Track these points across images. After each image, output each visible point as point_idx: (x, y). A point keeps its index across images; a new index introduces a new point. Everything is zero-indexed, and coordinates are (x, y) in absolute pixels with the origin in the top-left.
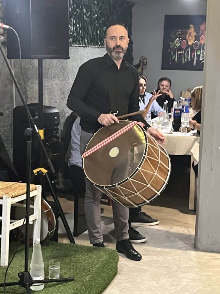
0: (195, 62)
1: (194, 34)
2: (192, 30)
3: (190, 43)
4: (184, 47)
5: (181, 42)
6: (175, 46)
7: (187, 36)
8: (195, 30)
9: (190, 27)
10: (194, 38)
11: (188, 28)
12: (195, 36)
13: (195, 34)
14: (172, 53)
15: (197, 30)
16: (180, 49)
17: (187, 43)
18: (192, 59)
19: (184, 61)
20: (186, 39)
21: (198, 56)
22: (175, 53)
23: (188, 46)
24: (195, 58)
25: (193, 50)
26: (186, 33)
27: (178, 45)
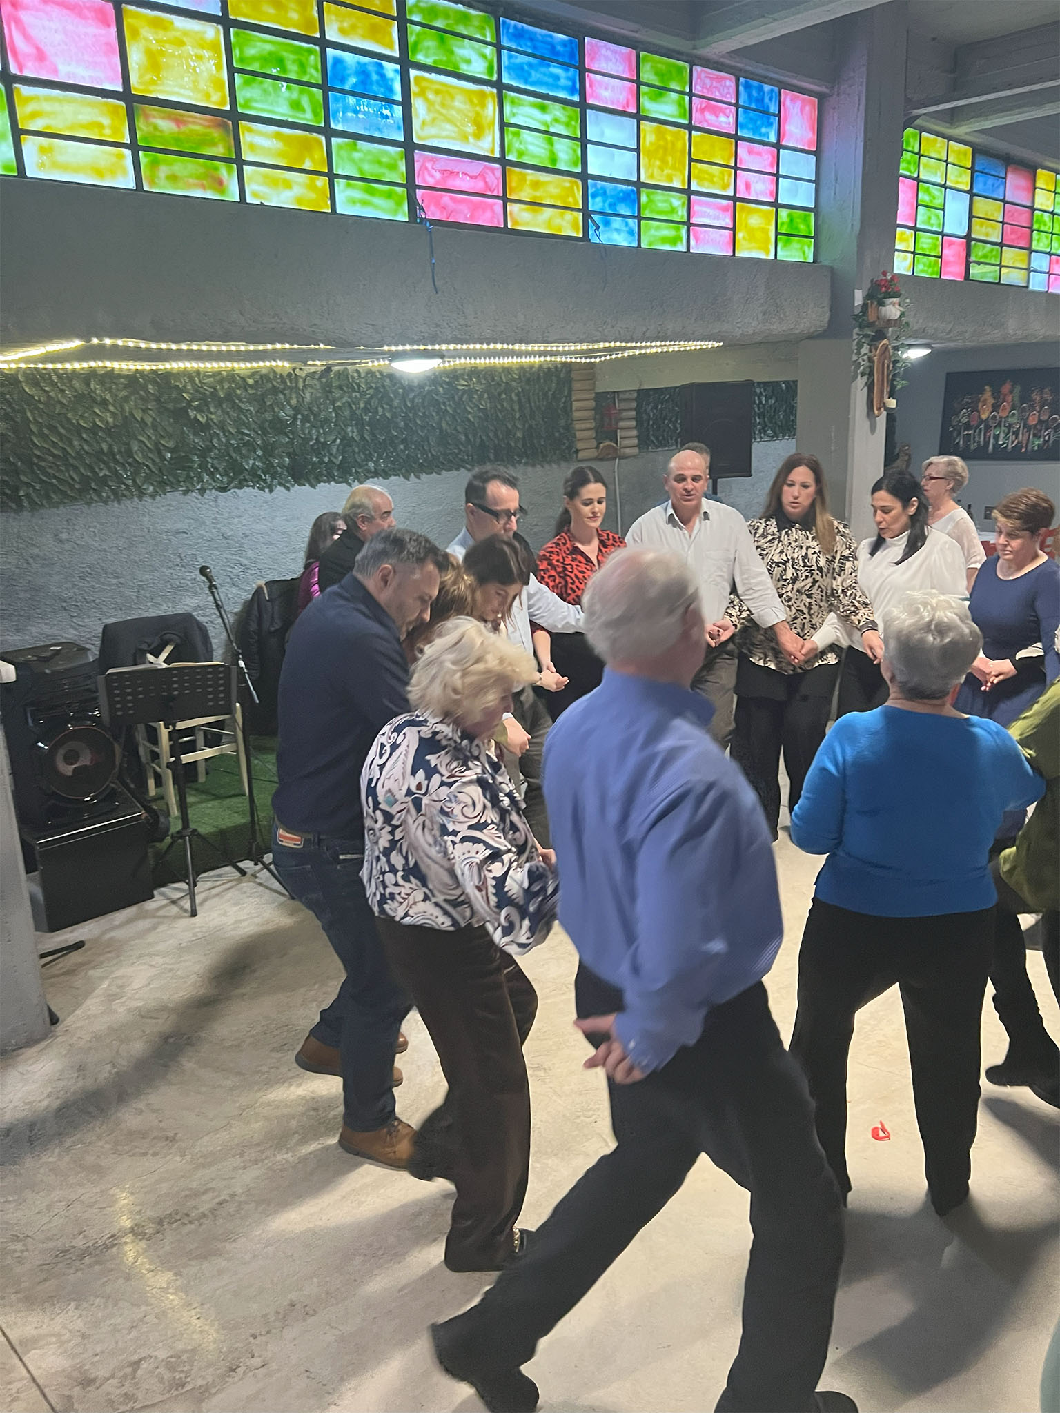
0: (991, 447)
1: (991, 401)
2: (988, 395)
3: (984, 417)
4: (974, 423)
5: (969, 416)
6: (960, 422)
7: (980, 405)
8: (993, 394)
9: (985, 390)
10: (991, 409)
11: (982, 391)
12: (993, 405)
13: (993, 401)
14: (955, 434)
15: (996, 394)
16: (968, 426)
17: (979, 416)
18: (987, 443)
19: (973, 446)
20: (979, 412)
21: (996, 437)
22: (959, 434)
23: (982, 421)
24: (992, 441)
25: (988, 428)
26: (979, 400)
27: (964, 420)
